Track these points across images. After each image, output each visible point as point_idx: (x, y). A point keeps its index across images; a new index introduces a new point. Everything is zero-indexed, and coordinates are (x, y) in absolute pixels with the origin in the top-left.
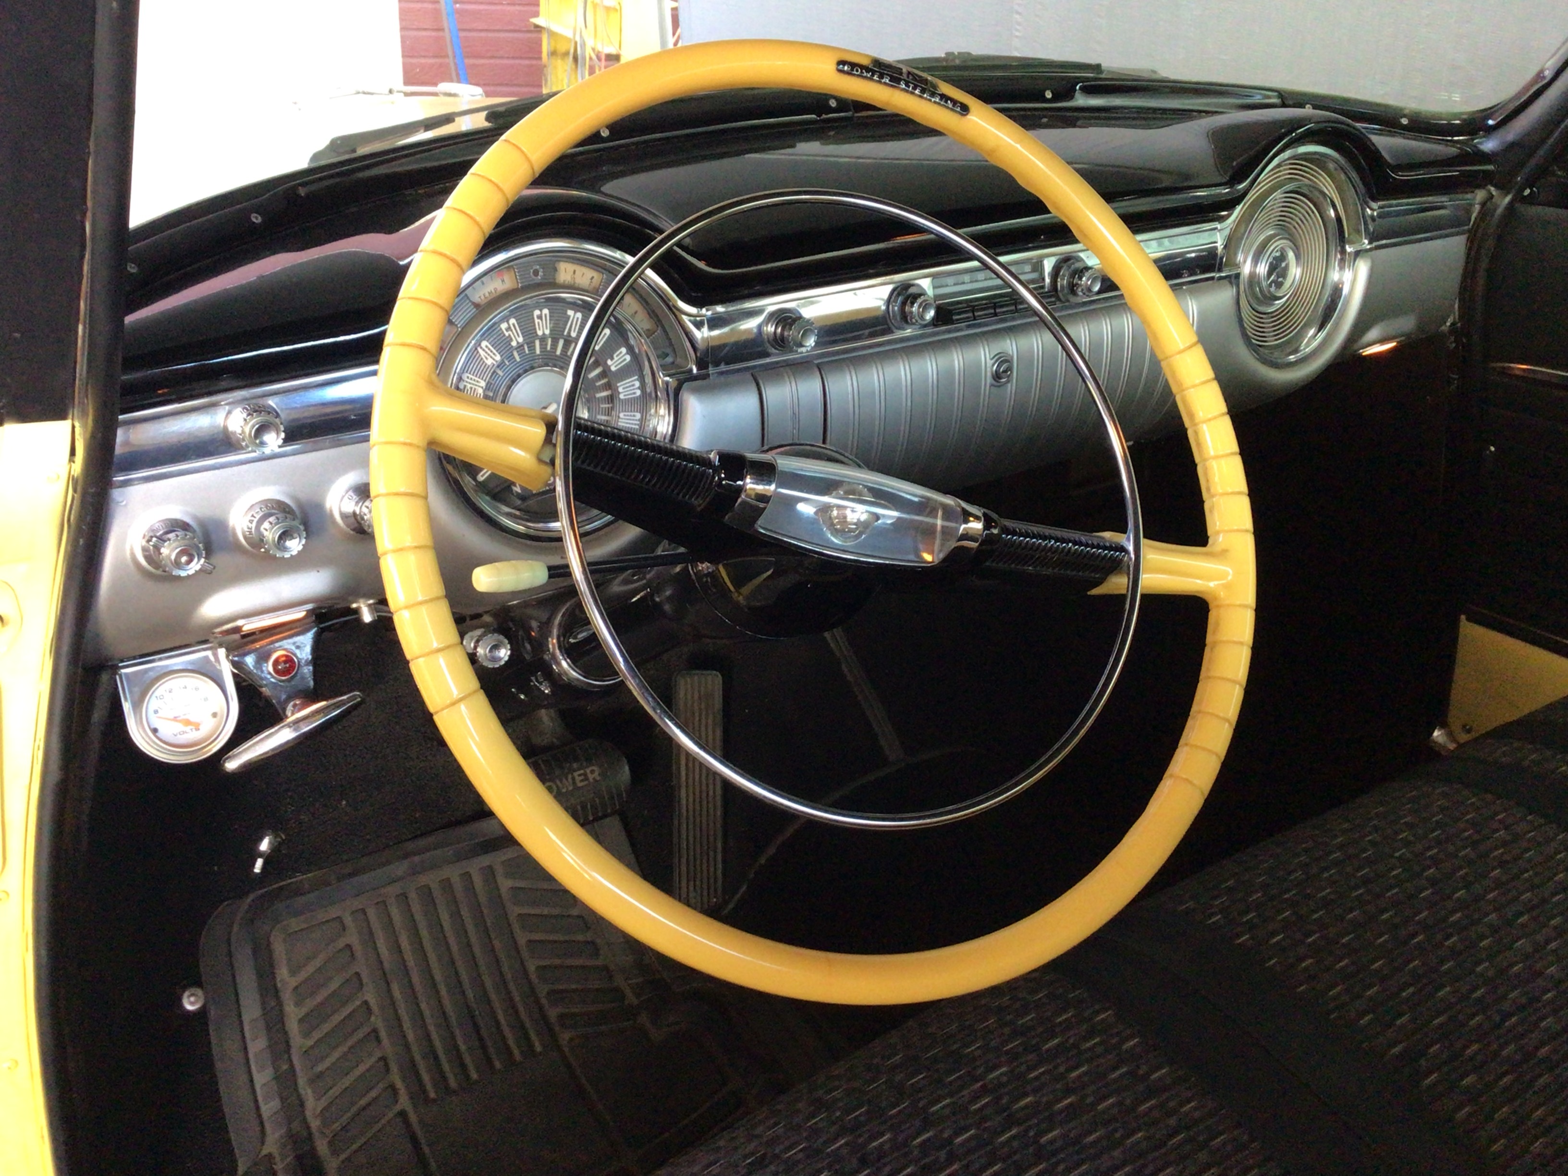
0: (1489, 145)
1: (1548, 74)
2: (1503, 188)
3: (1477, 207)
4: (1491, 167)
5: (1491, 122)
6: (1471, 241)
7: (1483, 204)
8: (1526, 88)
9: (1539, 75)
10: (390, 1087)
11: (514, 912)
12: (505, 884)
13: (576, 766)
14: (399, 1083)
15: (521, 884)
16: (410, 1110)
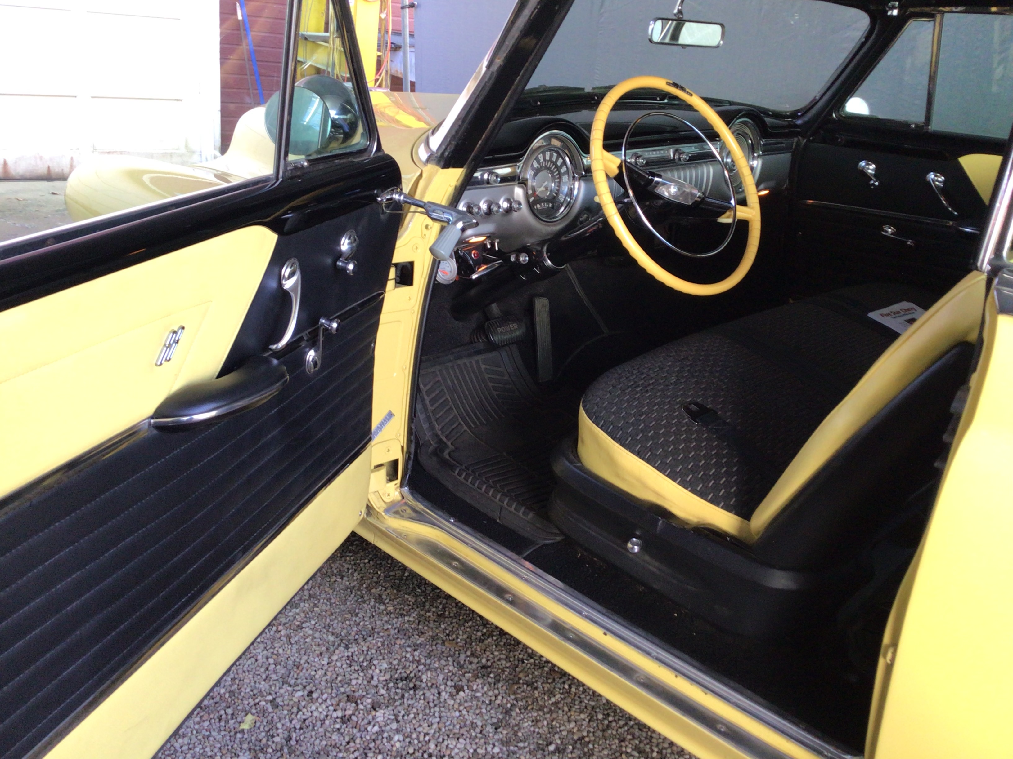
0: (799, 122)
1: (817, 98)
2: (804, 137)
3: (795, 144)
4: (799, 130)
5: (799, 114)
6: (792, 156)
7: (797, 143)
8: (811, 102)
9: (815, 99)
10: (460, 424)
11: (487, 376)
12: (483, 367)
13: (510, 323)
14: (462, 423)
15: (488, 367)
16: (468, 430)
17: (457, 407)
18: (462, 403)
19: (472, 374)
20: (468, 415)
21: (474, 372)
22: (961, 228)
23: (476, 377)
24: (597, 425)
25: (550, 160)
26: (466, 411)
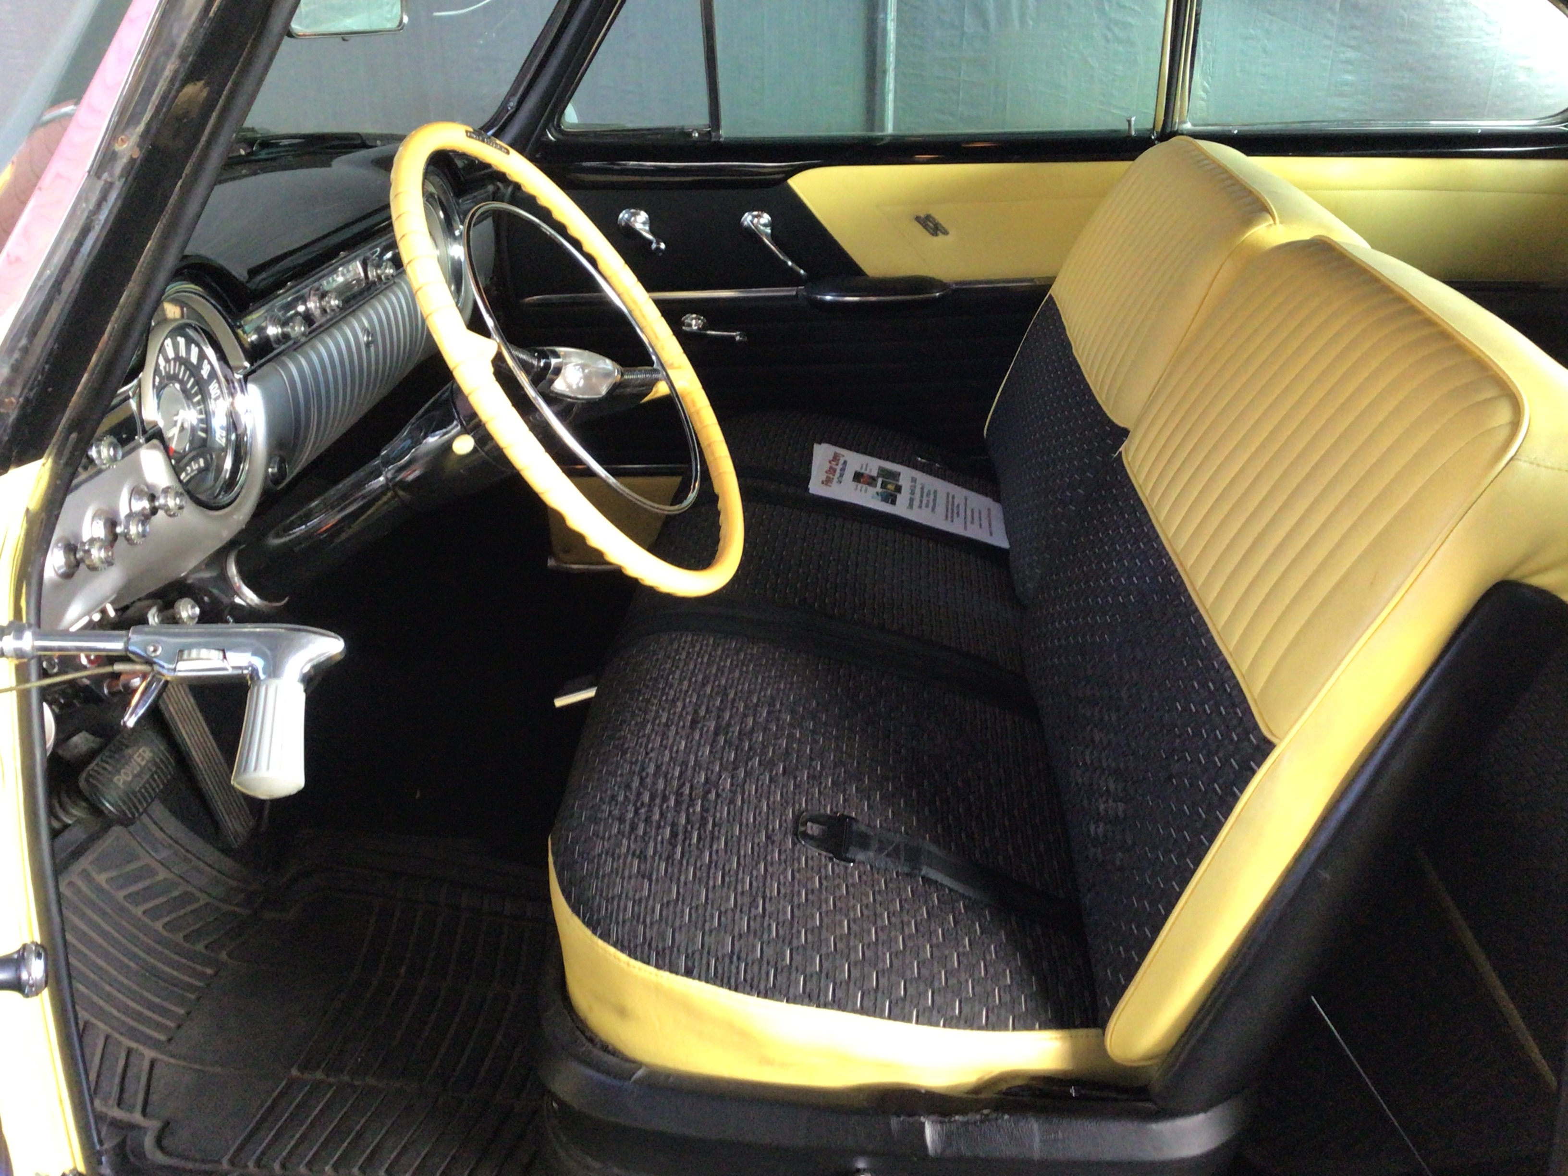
10: (129, 1052)
11: (121, 895)
12: (102, 878)
13: (130, 751)
14: (134, 1045)
15: (114, 873)
16: (160, 1056)
17: (101, 1014)
18: (109, 998)
19: (89, 912)
20: (139, 1017)
21: (92, 905)
22: (819, 297)
23: (103, 913)
24: (673, 970)
25: (177, 358)
26: (126, 1010)
